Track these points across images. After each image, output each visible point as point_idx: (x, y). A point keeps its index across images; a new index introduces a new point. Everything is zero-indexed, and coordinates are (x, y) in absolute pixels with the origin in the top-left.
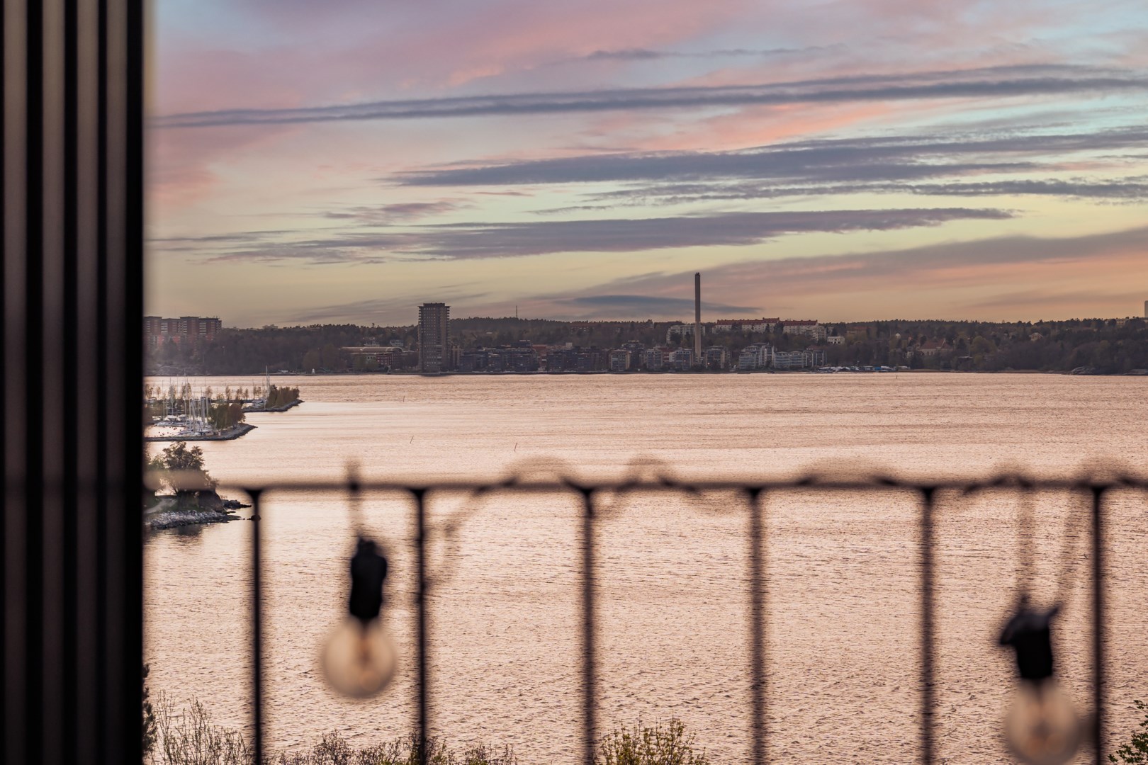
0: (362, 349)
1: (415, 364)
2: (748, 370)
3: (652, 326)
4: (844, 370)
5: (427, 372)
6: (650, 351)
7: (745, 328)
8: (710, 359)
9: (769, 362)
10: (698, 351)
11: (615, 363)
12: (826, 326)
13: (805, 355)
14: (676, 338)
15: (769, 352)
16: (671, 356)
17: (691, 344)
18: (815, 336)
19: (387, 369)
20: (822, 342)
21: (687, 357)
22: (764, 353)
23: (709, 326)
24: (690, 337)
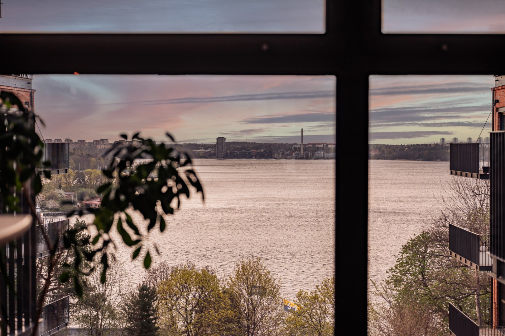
0: (199, 151)
1: (215, 156)
2: (317, 158)
3: (288, 145)
5: (219, 158)
6: (287, 152)
7: (317, 146)
8: (306, 155)
10: (302, 152)
11: (276, 156)
14: (295, 149)
15: (324, 153)
16: (294, 154)
17: (300, 150)
19: (206, 157)
21: (298, 154)
22: (322, 153)
23: (305, 145)
24: (299, 148)
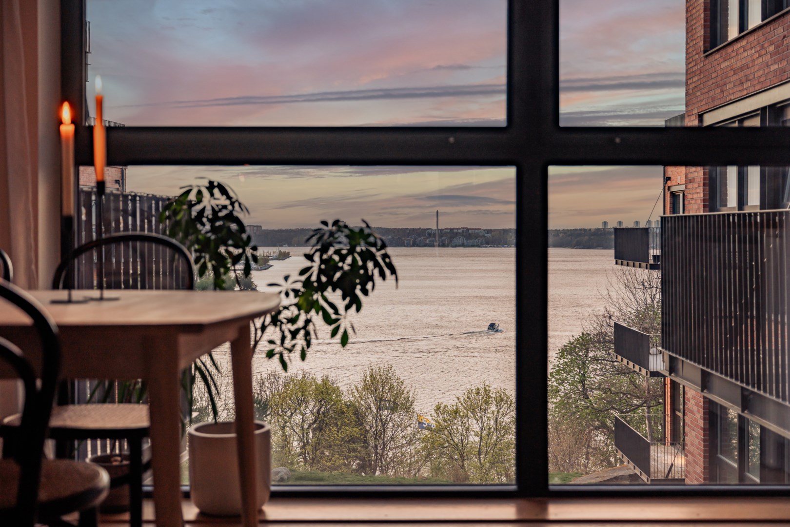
2: (456, 246)
3: (421, 230)
4: (491, 247)
6: (420, 239)
7: (455, 231)
8: (442, 242)
9: (463, 243)
10: (437, 239)
11: (407, 243)
12: (485, 230)
13: (477, 241)
14: (430, 234)
15: (464, 240)
16: (427, 241)
17: (435, 237)
18: (481, 234)
20: (483, 236)
21: (433, 241)
22: (461, 240)
23: (441, 230)
24: (434, 234)
